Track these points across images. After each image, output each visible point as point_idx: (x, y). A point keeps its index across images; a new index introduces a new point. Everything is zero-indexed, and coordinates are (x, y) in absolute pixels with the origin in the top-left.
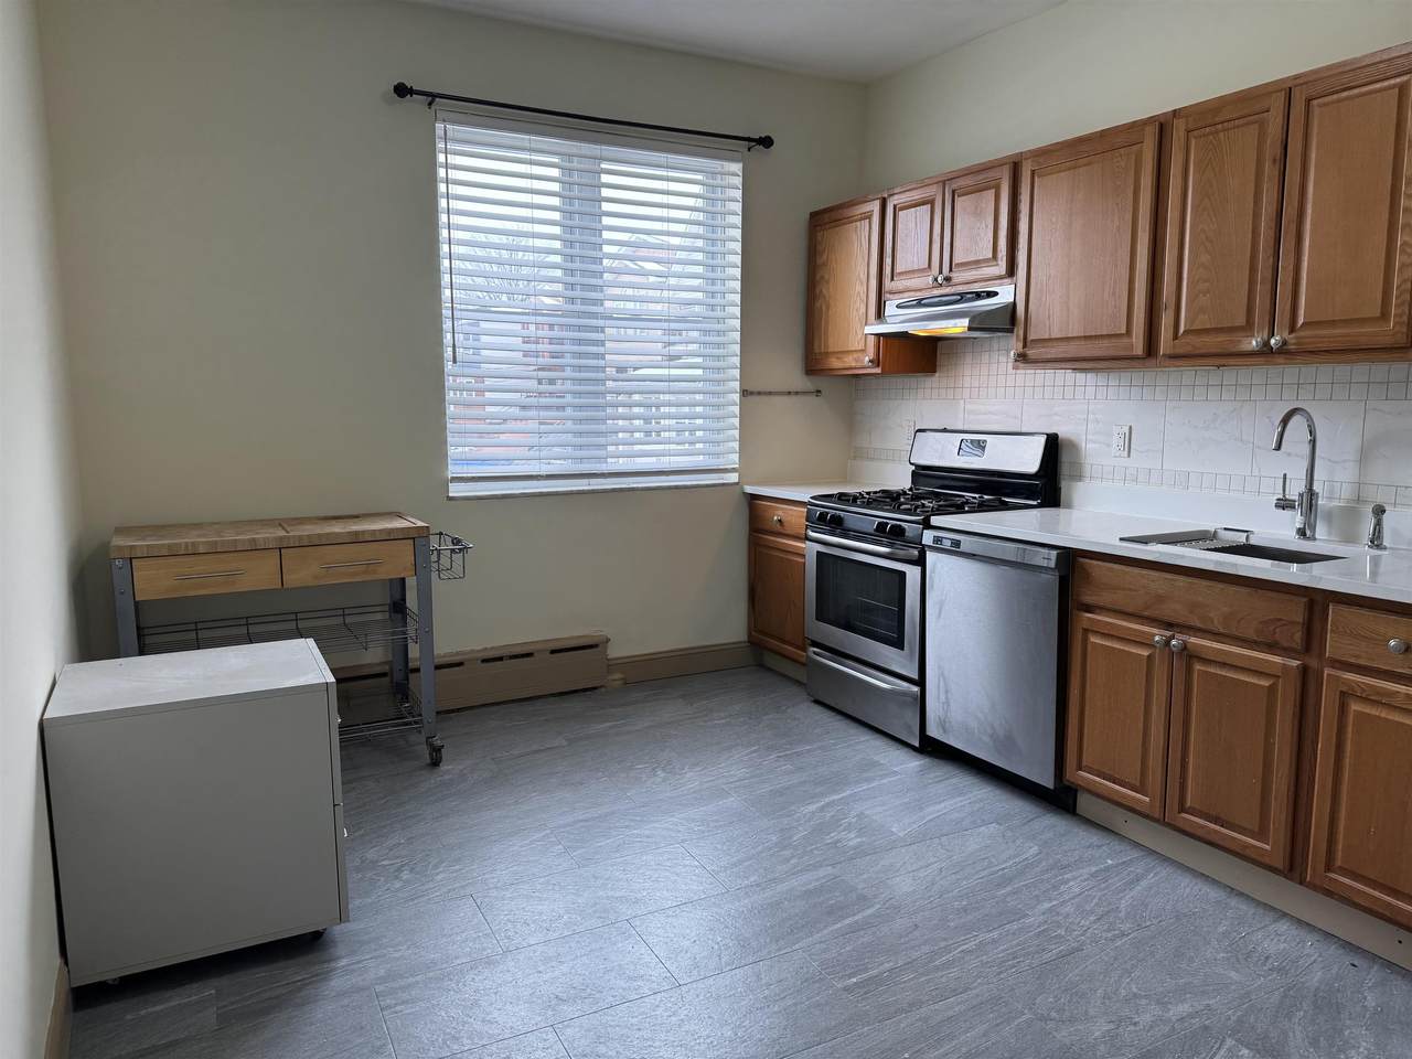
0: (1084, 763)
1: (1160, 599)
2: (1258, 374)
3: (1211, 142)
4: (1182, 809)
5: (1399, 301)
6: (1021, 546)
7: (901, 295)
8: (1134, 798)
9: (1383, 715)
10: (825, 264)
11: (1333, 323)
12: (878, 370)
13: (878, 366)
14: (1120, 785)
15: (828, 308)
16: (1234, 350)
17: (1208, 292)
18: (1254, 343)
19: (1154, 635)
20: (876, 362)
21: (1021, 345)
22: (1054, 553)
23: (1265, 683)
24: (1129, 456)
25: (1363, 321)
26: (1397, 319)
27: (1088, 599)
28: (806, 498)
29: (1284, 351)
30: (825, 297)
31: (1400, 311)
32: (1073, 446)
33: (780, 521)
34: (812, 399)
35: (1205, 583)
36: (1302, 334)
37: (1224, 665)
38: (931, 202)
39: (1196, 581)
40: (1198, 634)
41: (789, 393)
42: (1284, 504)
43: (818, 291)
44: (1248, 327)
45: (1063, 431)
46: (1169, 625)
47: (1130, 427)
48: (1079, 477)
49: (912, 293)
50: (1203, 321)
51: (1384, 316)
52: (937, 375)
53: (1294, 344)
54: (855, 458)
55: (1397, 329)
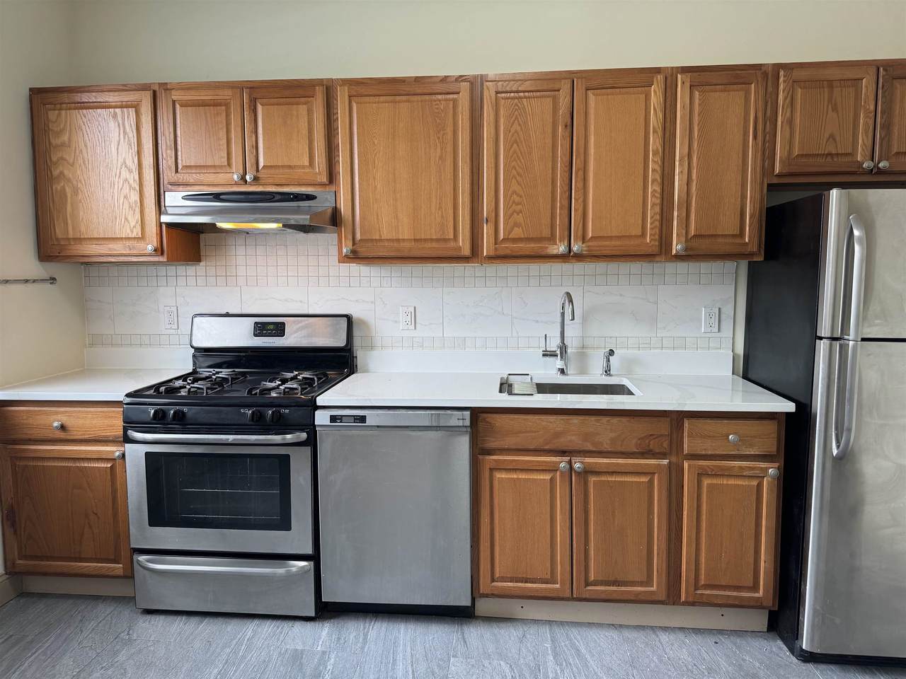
0: (497, 575)
1: (557, 435)
3: (516, 105)
4: (587, 584)
5: (652, 226)
6: (433, 412)
7: (189, 188)
8: (546, 589)
9: (725, 482)
10: (67, 145)
11: (610, 238)
12: (163, 259)
13: (162, 254)
14: (532, 583)
15: (76, 191)
16: (543, 253)
17: (521, 212)
18: (561, 248)
19: (559, 463)
20: (159, 251)
21: (351, 244)
22: (467, 413)
23: (644, 479)
24: (415, 328)
25: (630, 237)
26: (652, 237)
27: (492, 443)
28: (120, 396)
29: (579, 257)
30: (69, 180)
31: (653, 233)
32: (363, 323)
34: (48, 286)
35: (593, 418)
36: (590, 244)
37: (613, 473)
39: (587, 417)
40: (587, 455)
41: (27, 281)
42: (547, 354)
43: (56, 173)
44: (552, 239)
46: (563, 453)
47: (415, 308)
48: (372, 348)
49: (202, 187)
50: (517, 233)
51: (643, 235)
52: (202, 264)
53: (586, 251)
54: (92, 345)
55: (653, 243)
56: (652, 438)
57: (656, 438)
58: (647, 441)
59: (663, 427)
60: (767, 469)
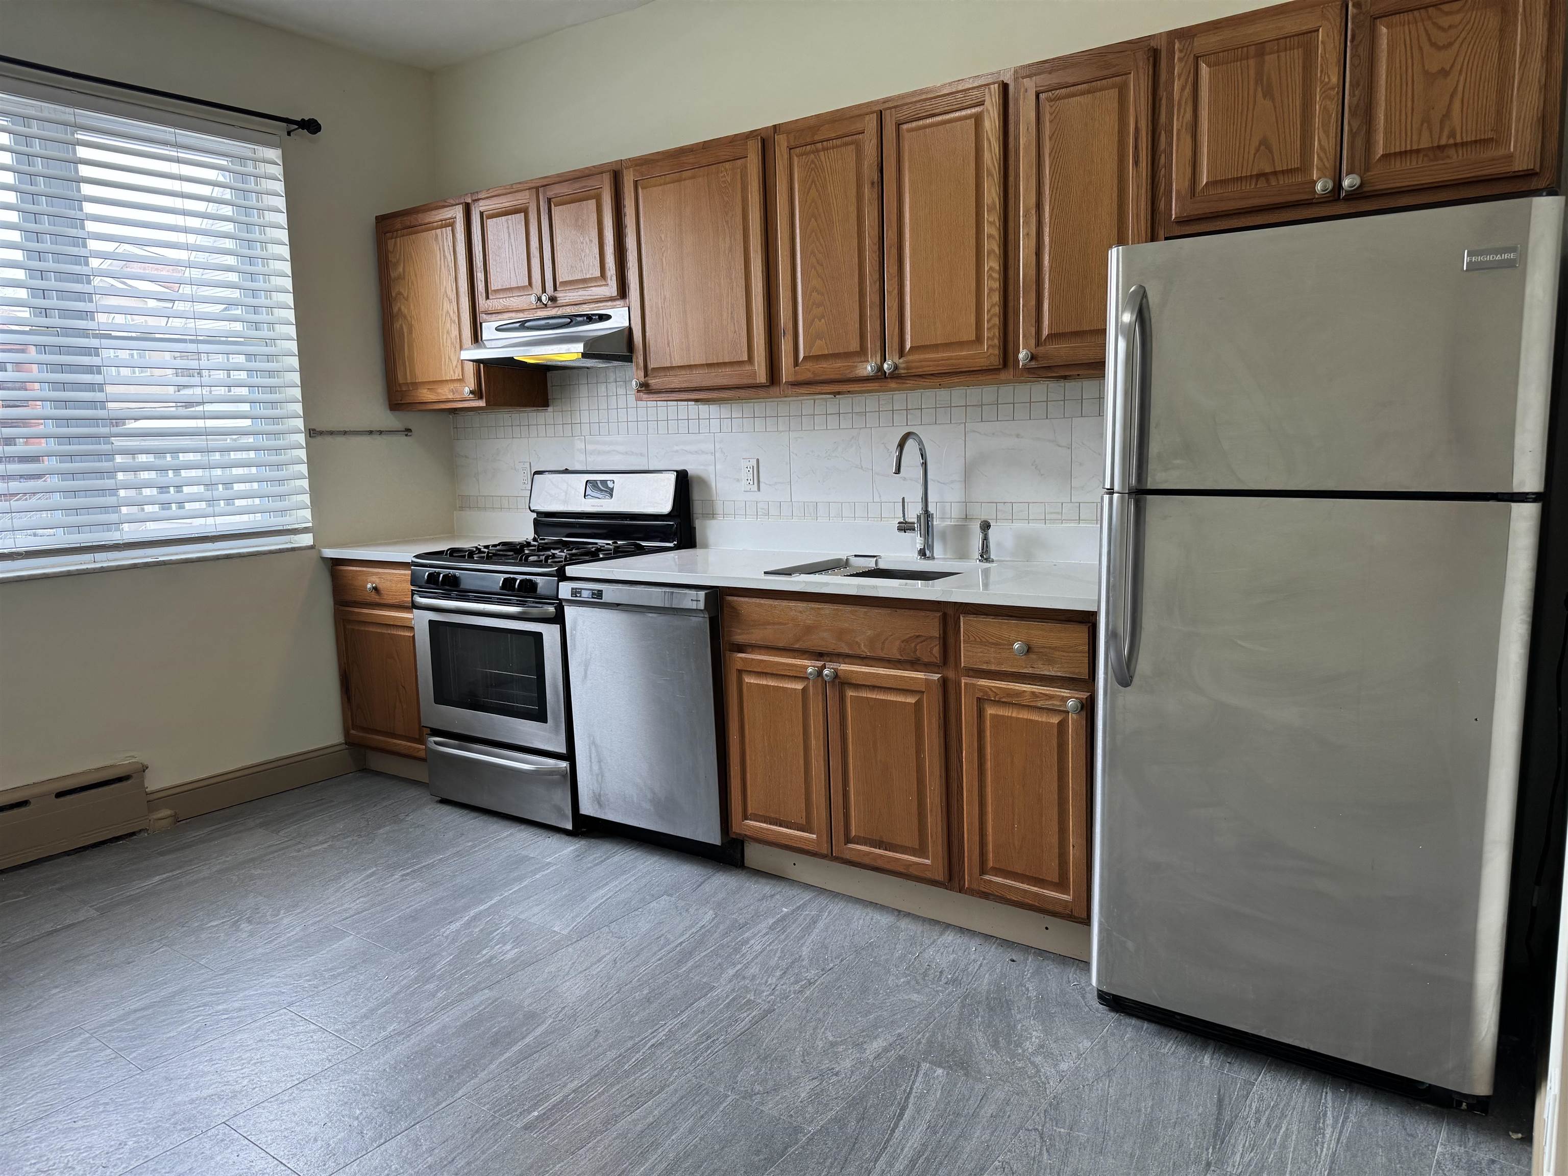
0: (750, 811)
1: (809, 630)
2: (870, 402)
3: (813, 162)
4: (848, 840)
5: (990, 325)
6: (668, 590)
7: (500, 316)
8: (801, 838)
9: (1014, 715)
10: (401, 277)
11: (935, 347)
12: (482, 403)
13: (481, 398)
14: (787, 828)
15: (410, 327)
16: (851, 376)
17: (823, 317)
18: (868, 369)
19: (806, 667)
20: (477, 393)
21: (641, 373)
22: (702, 594)
23: (911, 700)
24: (759, 489)
25: (961, 344)
26: (990, 343)
27: (740, 638)
28: (408, 557)
29: (895, 375)
30: (405, 317)
31: (991, 335)
32: (703, 482)
33: (376, 589)
34: (403, 439)
35: (848, 608)
36: (911, 358)
37: (873, 688)
38: (525, 211)
39: (841, 607)
40: (846, 660)
41: (371, 432)
42: (905, 527)
43: (395, 310)
44: (862, 353)
45: (692, 469)
46: (819, 655)
47: (758, 460)
48: (712, 515)
49: (513, 315)
50: (820, 347)
51: (979, 339)
52: (550, 409)
53: (904, 369)
54: (462, 508)
55: (991, 351)
56: (919, 640)
57: (924, 641)
58: (913, 645)
59: (932, 627)
60: (1064, 700)
